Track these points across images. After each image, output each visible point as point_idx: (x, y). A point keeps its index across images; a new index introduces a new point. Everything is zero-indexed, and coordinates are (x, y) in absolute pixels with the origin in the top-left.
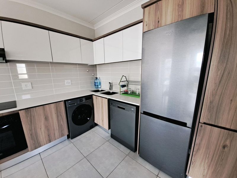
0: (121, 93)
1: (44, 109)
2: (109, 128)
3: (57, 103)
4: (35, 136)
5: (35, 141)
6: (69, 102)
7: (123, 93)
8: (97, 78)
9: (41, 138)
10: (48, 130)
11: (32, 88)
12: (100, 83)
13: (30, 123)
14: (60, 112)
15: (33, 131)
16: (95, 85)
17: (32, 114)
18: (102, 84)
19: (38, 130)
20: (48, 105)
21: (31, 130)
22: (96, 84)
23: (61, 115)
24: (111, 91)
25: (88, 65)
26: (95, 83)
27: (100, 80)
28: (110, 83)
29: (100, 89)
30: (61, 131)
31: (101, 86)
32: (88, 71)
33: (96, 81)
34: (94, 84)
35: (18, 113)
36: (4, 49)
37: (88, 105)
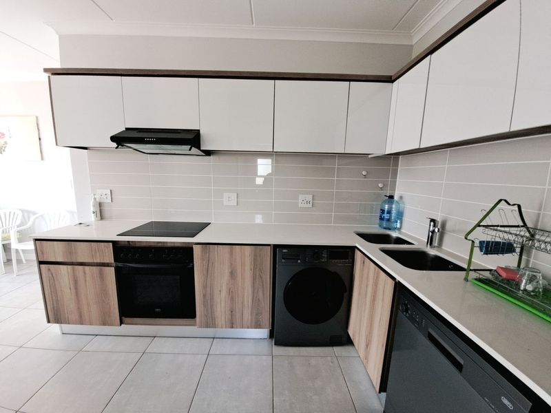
0: (473, 275)
1: (231, 253)
2: (383, 387)
3: (258, 247)
4: (209, 302)
5: (207, 310)
6: (284, 251)
7: (480, 280)
8: (391, 197)
9: (219, 309)
10: (232, 299)
11: (236, 204)
12: (400, 215)
13: (205, 273)
14: (260, 269)
15: (208, 289)
16: (381, 219)
17: (211, 256)
18: (405, 219)
19: (216, 292)
20: (239, 246)
21: (205, 287)
22: (386, 216)
23: (261, 277)
24: (432, 252)
25: (370, 156)
26: (383, 211)
27: (403, 203)
28: (432, 220)
29: (394, 234)
30: (257, 315)
31: (401, 223)
32: (364, 173)
33: (386, 207)
34: (379, 215)
35: (192, 248)
36: (199, 130)
37: (336, 274)
